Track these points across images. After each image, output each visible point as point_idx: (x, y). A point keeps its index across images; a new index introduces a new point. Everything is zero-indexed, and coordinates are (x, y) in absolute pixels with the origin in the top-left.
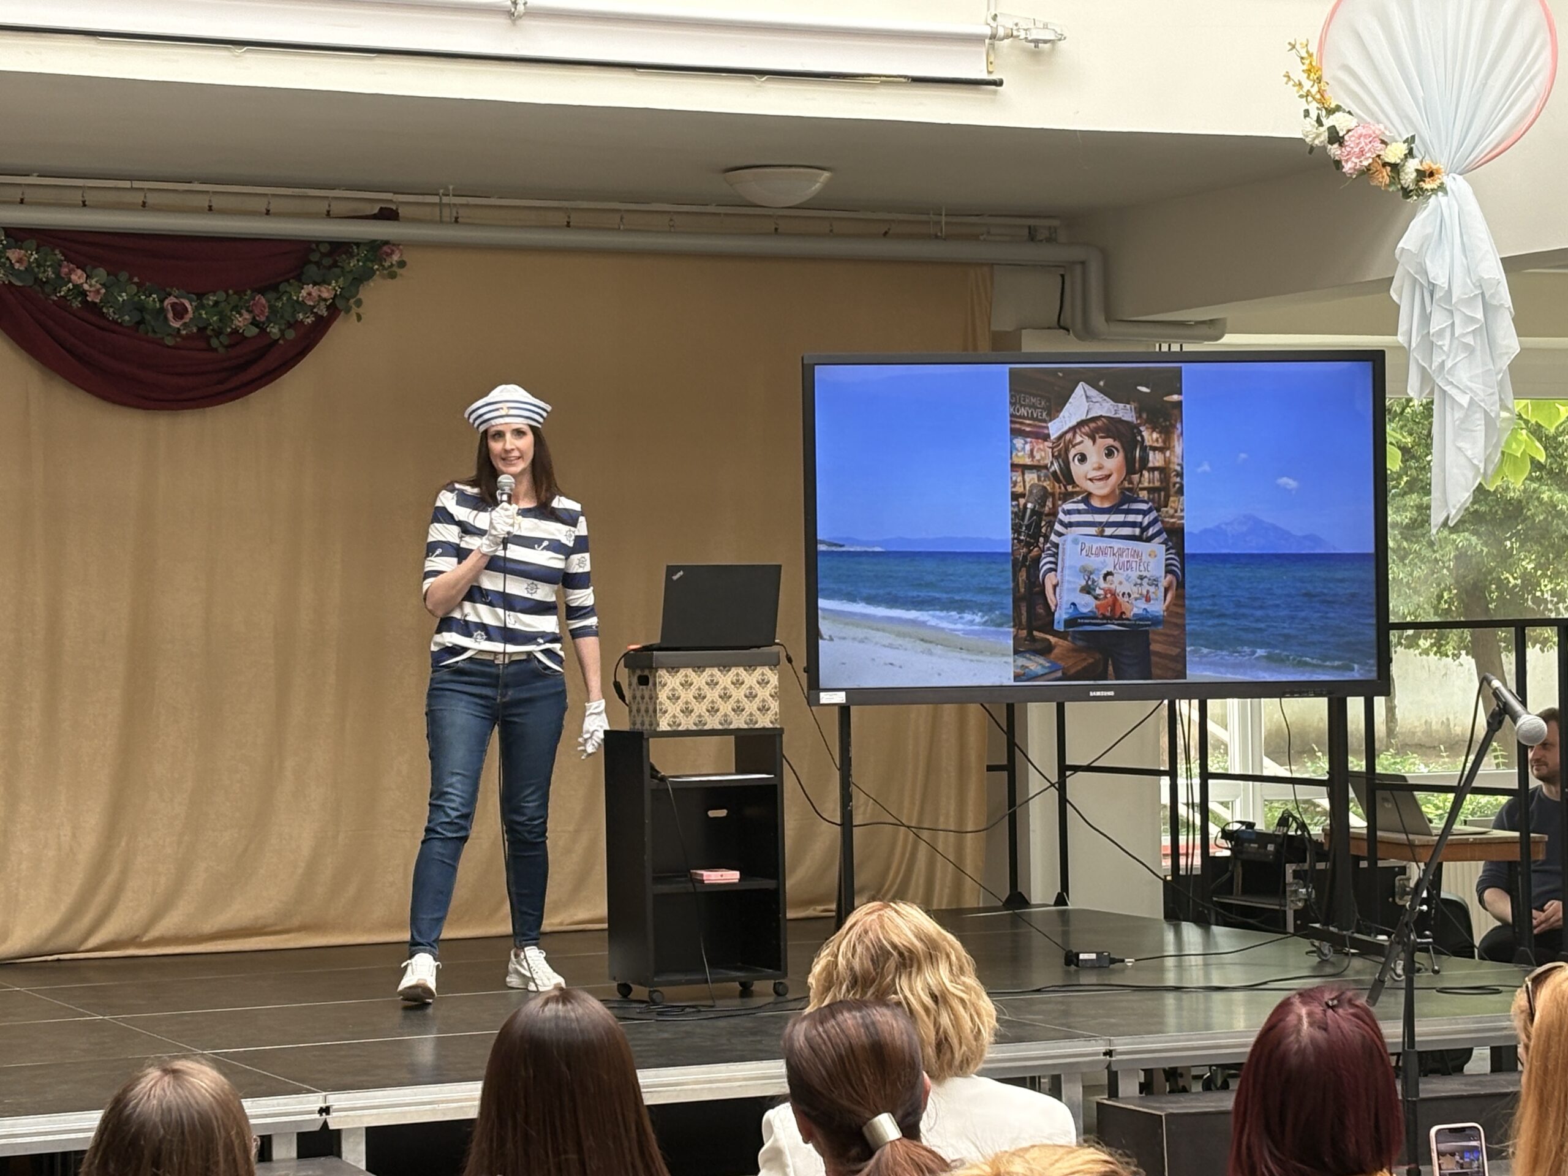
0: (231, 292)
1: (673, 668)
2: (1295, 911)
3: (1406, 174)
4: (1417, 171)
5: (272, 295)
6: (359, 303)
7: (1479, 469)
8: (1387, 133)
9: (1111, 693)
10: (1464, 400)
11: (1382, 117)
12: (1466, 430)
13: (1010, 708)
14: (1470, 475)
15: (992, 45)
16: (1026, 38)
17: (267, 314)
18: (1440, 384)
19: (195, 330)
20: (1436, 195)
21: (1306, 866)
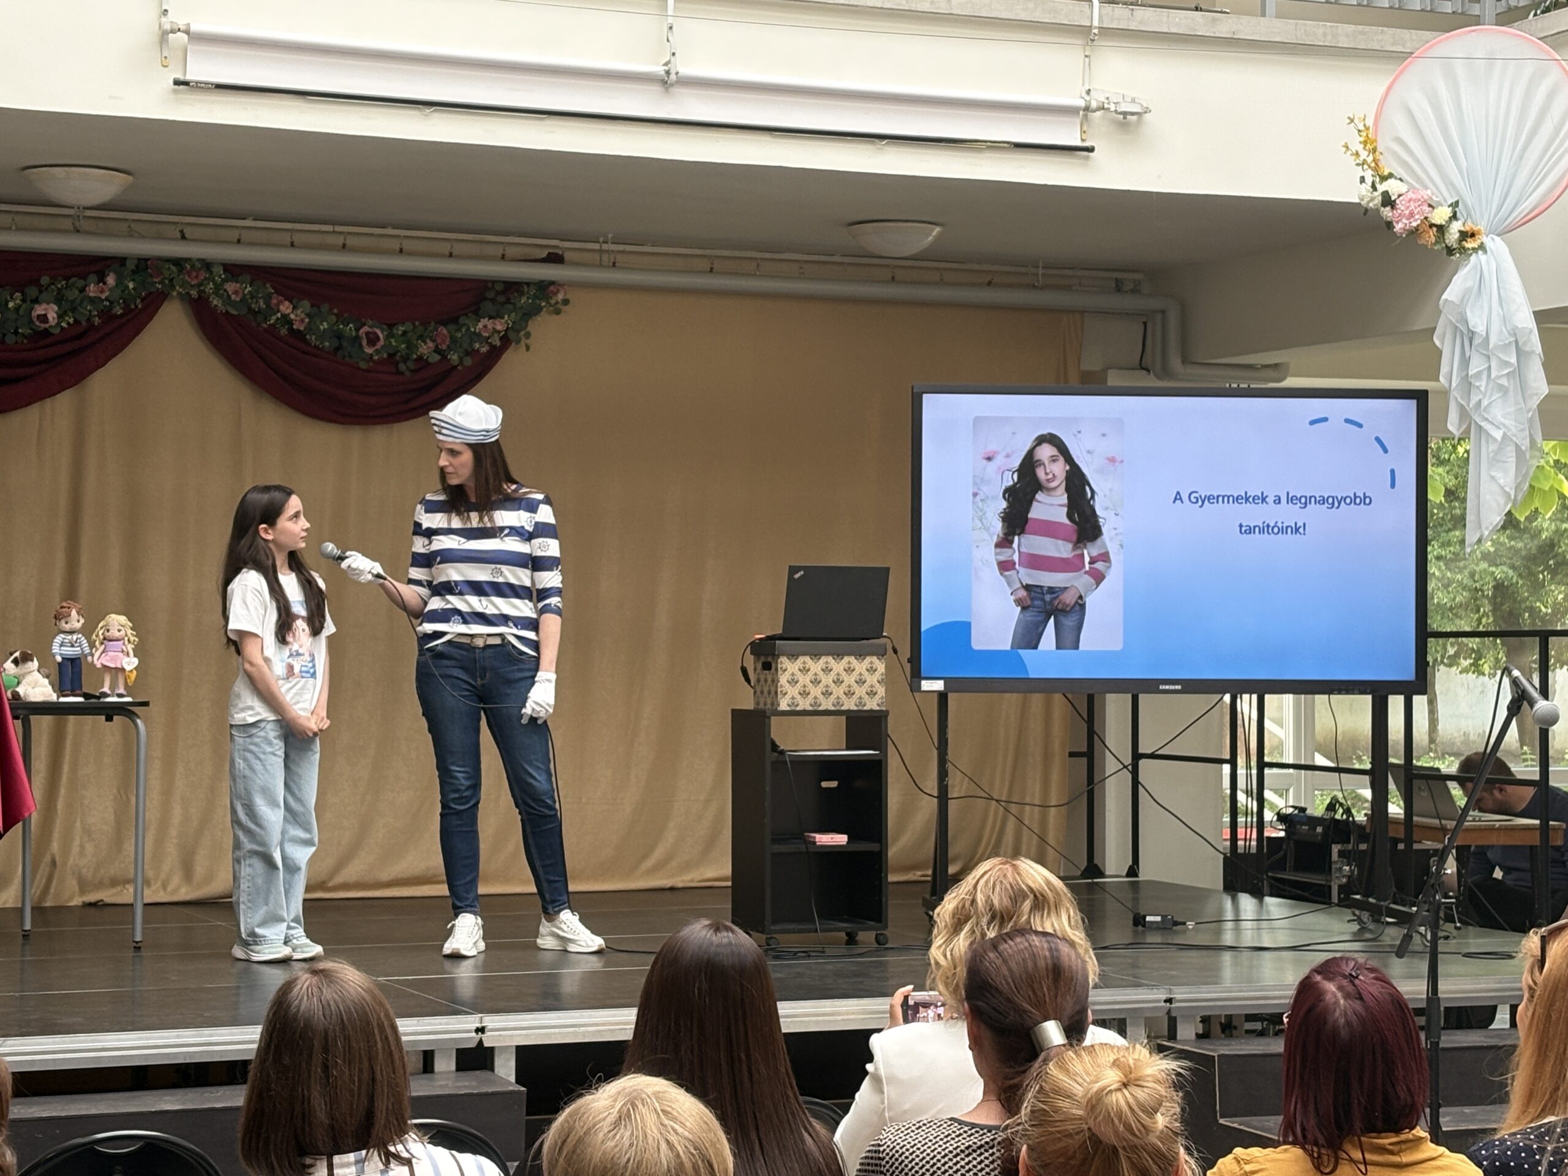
0: (417, 323)
1: (793, 656)
2: (1340, 887)
3: (1450, 234)
4: (1460, 232)
5: (452, 327)
6: (528, 335)
7: (1509, 496)
8: (1434, 198)
9: (1178, 687)
10: (1498, 435)
11: (1430, 185)
12: (1498, 461)
13: (1091, 699)
14: (1502, 501)
15: (1085, 116)
16: (1116, 111)
17: (448, 343)
18: (1477, 420)
19: (385, 356)
20: (1477, 253)
21: (1350, 847)
